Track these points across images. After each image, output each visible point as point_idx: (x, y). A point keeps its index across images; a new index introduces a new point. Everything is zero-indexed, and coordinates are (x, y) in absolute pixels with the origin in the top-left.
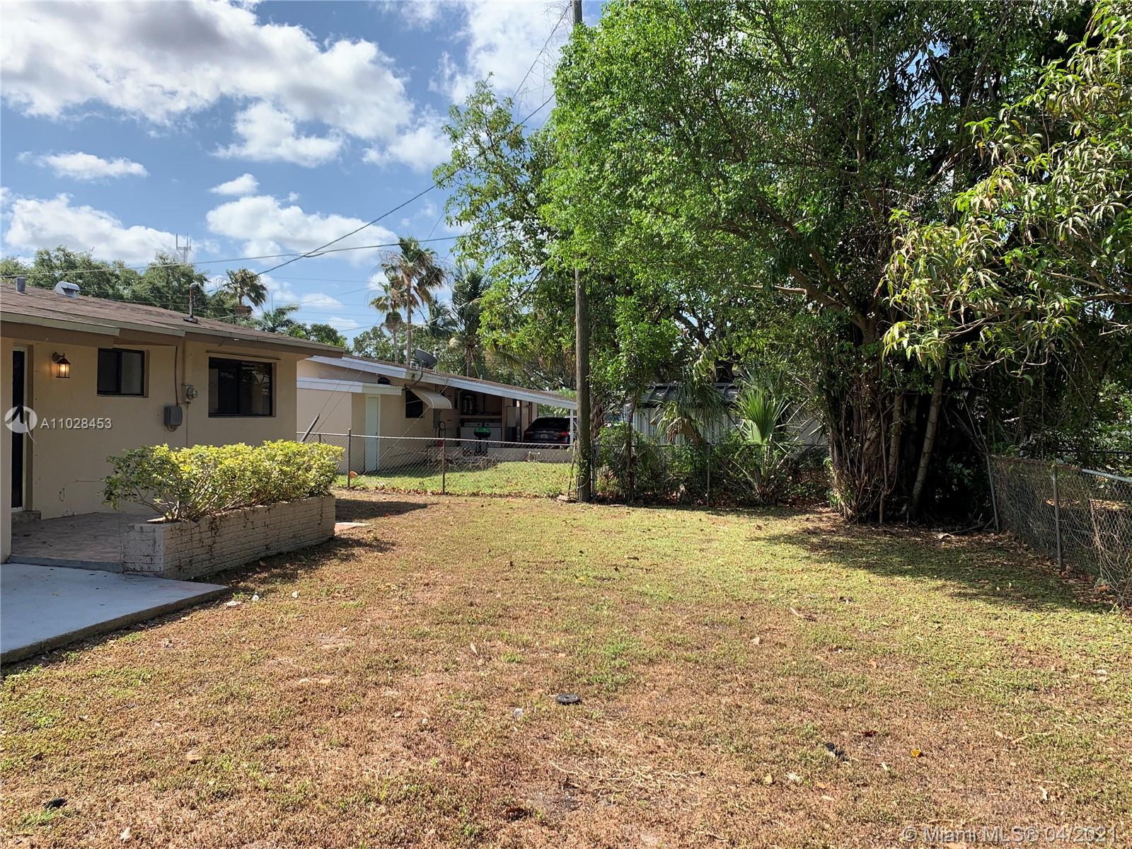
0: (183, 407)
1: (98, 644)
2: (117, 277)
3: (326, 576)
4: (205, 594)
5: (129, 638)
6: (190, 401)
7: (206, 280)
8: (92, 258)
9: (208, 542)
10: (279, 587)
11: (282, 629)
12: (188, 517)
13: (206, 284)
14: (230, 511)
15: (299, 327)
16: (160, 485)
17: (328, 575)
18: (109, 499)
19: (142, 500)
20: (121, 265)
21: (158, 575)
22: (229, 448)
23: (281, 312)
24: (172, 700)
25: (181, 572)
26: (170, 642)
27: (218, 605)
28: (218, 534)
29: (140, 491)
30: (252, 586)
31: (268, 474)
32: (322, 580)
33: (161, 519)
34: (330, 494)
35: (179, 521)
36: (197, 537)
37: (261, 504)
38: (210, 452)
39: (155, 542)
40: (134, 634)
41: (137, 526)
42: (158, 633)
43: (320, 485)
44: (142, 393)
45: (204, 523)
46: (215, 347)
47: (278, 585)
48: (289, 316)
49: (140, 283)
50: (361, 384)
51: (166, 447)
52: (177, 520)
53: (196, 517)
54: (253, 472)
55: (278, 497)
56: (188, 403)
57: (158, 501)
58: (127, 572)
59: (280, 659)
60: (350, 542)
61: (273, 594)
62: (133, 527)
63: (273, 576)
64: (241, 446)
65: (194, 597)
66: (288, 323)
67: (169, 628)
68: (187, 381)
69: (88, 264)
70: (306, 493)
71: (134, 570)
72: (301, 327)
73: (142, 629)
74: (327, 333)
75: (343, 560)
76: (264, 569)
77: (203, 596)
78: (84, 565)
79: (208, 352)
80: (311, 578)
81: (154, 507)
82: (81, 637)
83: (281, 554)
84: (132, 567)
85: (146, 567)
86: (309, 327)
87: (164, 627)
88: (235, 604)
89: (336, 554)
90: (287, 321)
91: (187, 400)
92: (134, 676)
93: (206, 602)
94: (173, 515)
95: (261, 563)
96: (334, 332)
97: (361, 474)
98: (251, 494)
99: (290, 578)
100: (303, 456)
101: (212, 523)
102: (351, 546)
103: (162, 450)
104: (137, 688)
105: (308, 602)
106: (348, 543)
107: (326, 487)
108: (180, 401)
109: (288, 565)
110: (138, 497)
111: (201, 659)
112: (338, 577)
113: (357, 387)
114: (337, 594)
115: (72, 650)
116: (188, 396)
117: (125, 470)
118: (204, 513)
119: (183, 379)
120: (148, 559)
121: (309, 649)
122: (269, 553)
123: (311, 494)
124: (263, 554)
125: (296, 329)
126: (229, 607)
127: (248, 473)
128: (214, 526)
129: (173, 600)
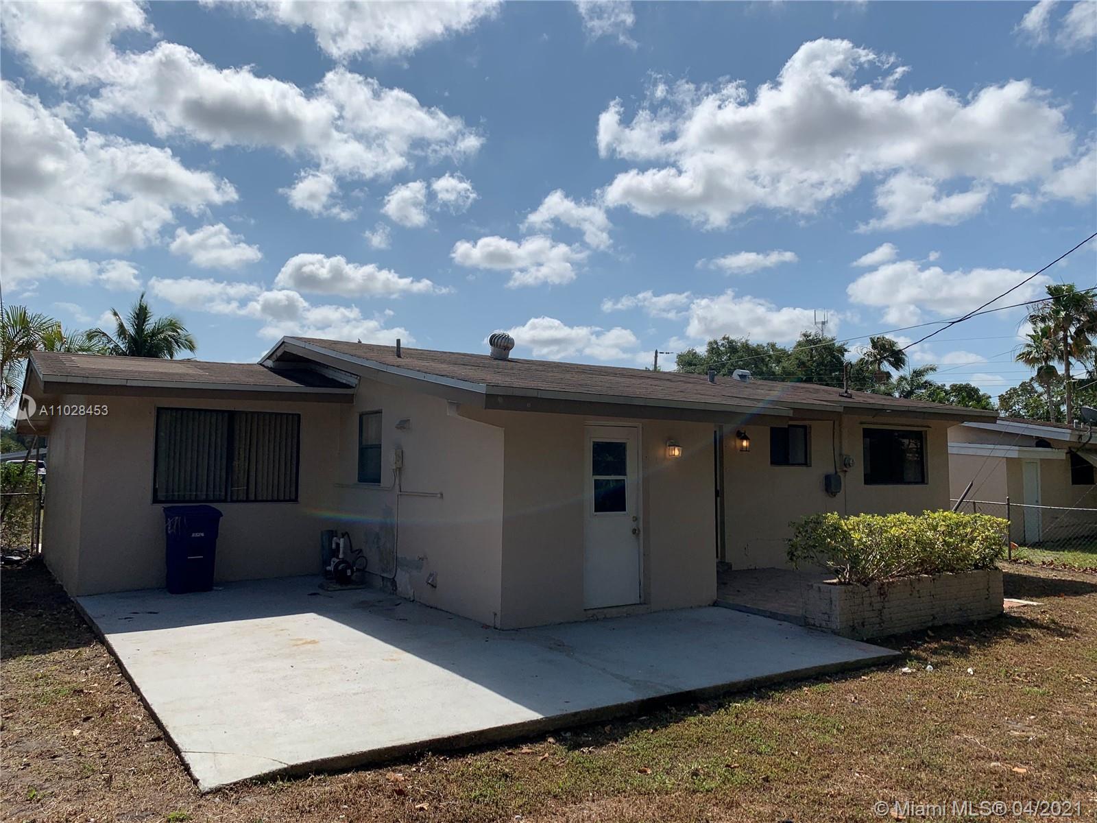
0: (841, 475)
1: (795, 689)
2: (770, 356)
3: (1001, 656)
4: (881, 657)
5: (821, 687)
6: (848, 470)
7: (846, 351)
8: (749, 343)
9: (877, 606)
10: (953, 661)
11: (962, 705)
12: (858, 581)
13: (846, 353)
14: (897, 578)
15: (938, 388)
16: (834, 550)
17: (1004, 655)
18: (791, 559)
19: (818, 562)
20: (773, 346)
21: (835, 633)
22: (891, 517)
23: (918, 374)
24: (866, 754)
25: (855, 633)
26: (856, 698)
27: (894, 669)
28: (886, 599)
29: (817, 554)
30: (924, 655)
31: (932, 544)
32: (998, 660)
33: (835, 581)
34: (996, 568)
35: (852, 584)
36: (867, 600)
37: (926, 574)
38: (877, 521)
39: (831, 601)
40: (822, 685)
41: (815, 585)
42: (843, 687)
43: (985, 558)
44: (806, 463)
45: (873, 588)
46: (870, 419)
47: (950, 657)
48: (928, 377)
49: (789, 360)
50: (1017, 448)
51: (836, 515)
52: (849, 584)
53: (867, 582)
54: (916, 541)
55: (942, 568)
56: (846, 471)
57: (830, 563)
58: (808, 626)
59: (965, 736)
60: (1023, 622)
61: (947, 667)
62: (812, 586)
63: (944, 647)
64: (903, 516)
65: (870, 659)
66: (927, 385)
67: (852, 684)
68: (845, 452)
69: (746, 347)
70: (970, 565)
71: (814, 625)
72: (941, 388)
73: (829, 682)
74: (968, 393)
75: (1018, 641)
76: (933, 639)
77: (879, 658)
78: (773, 616)
79: (861, 423)
80: (985, 655)
81: (828, 569)
82: (781, 680)
83: (947, 625)
84: (813, 622)
85: (824, 624)
86: (948, 388)
87: (847, 683)
88: (910, 671)
89: (1009, 634)
90: (926, 382)
91: (845, 469)
92: (829, 724)
93: (882, 665)
94: (845, 578)
95: (930, 632)
96: (976, 391)
97: (1021, 545)
98: (916, 563)
99: (963, 652)
100: (965, 526)
101: (880, 589)
102: (1025, 626)
103: (832, 517)
104: (834, 736)
105: (986, 680)
106: (1019, 622)
107: (992, 560)
108: (838, 470)
109: (957, 638)
110: (815, 559)
111: (886, 720)
112: (1015, 659)
113: (1013, 452)
114: (1017, 678)
115: (776, 691)
116: (845, 465)
117: (803, 534)
118: (872, 579)
119: (841, 448)
120: (826, 616)
121: (995, 732)
122: (936, 623)
123: (976, 567)
124: (930, 624)
125: (936, 392)
126: (905, 674)
127: (912, 544)
128: (882, 591)
129: (852, 659)
